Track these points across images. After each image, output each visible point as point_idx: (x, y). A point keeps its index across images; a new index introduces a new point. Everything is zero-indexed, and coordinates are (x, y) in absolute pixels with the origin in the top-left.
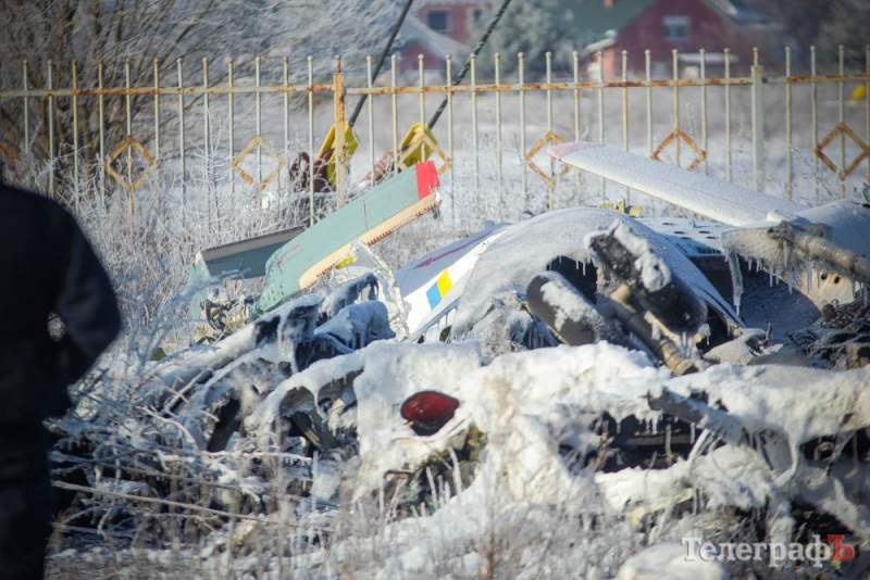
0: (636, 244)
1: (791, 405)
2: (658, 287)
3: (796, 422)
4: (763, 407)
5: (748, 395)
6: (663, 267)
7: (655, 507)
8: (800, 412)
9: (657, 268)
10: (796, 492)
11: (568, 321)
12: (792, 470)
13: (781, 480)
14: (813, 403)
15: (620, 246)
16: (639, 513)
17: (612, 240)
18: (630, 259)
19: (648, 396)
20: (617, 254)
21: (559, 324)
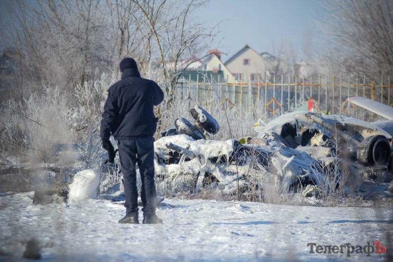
0: (199, 111)
1: (206, 149)
2: (203, 122)
3: (207, 153)
4: (199, 149)
5: (196, 146)
6: (205, 117)
7: (175, 173)
8: (208, 150)
9: (203, 117)
10: (207, 170)
11: (181, 129)
12: (205, 165)
13: (202, 167)
14: (211, 148)
15: (195, 111)
16: (172, 174)
17: (194, 110)
18: (197, 114)
19: (167, 145)
20: (194, 113)
21: (179, 130)
